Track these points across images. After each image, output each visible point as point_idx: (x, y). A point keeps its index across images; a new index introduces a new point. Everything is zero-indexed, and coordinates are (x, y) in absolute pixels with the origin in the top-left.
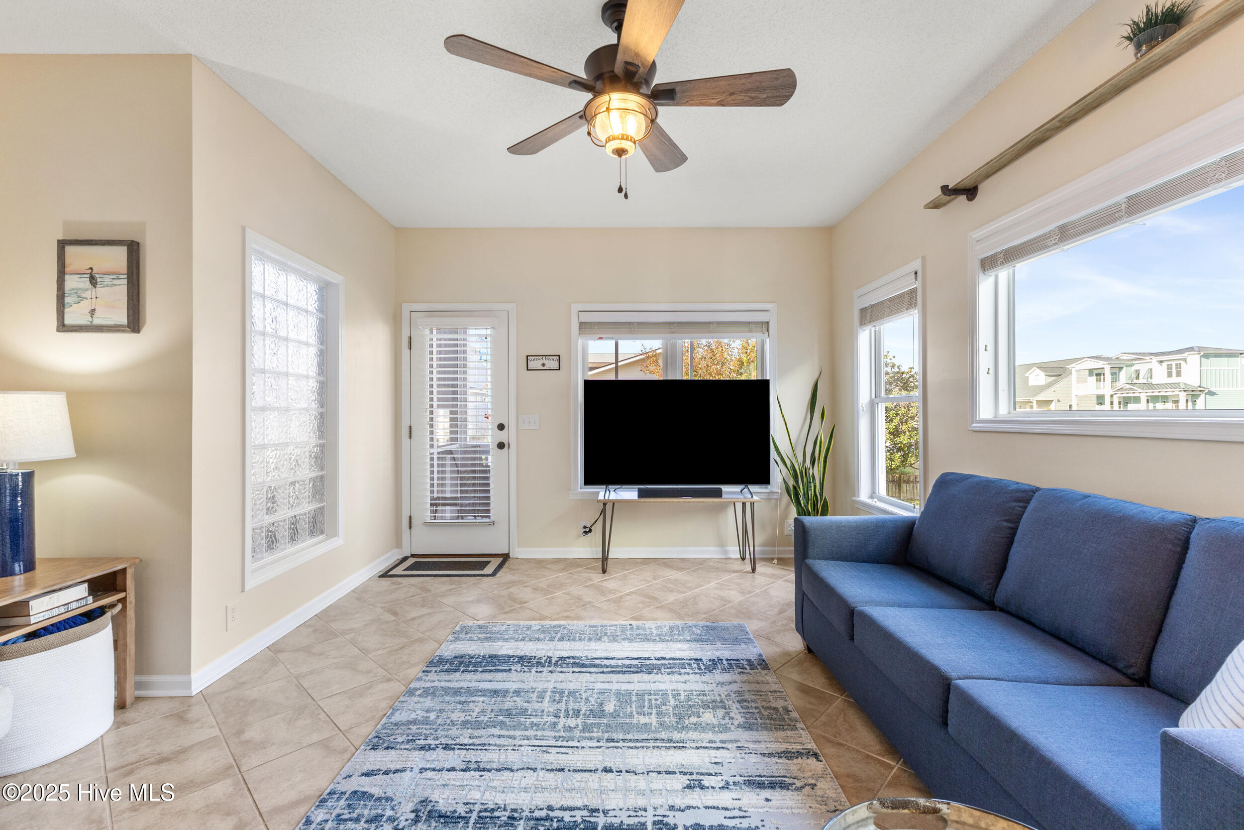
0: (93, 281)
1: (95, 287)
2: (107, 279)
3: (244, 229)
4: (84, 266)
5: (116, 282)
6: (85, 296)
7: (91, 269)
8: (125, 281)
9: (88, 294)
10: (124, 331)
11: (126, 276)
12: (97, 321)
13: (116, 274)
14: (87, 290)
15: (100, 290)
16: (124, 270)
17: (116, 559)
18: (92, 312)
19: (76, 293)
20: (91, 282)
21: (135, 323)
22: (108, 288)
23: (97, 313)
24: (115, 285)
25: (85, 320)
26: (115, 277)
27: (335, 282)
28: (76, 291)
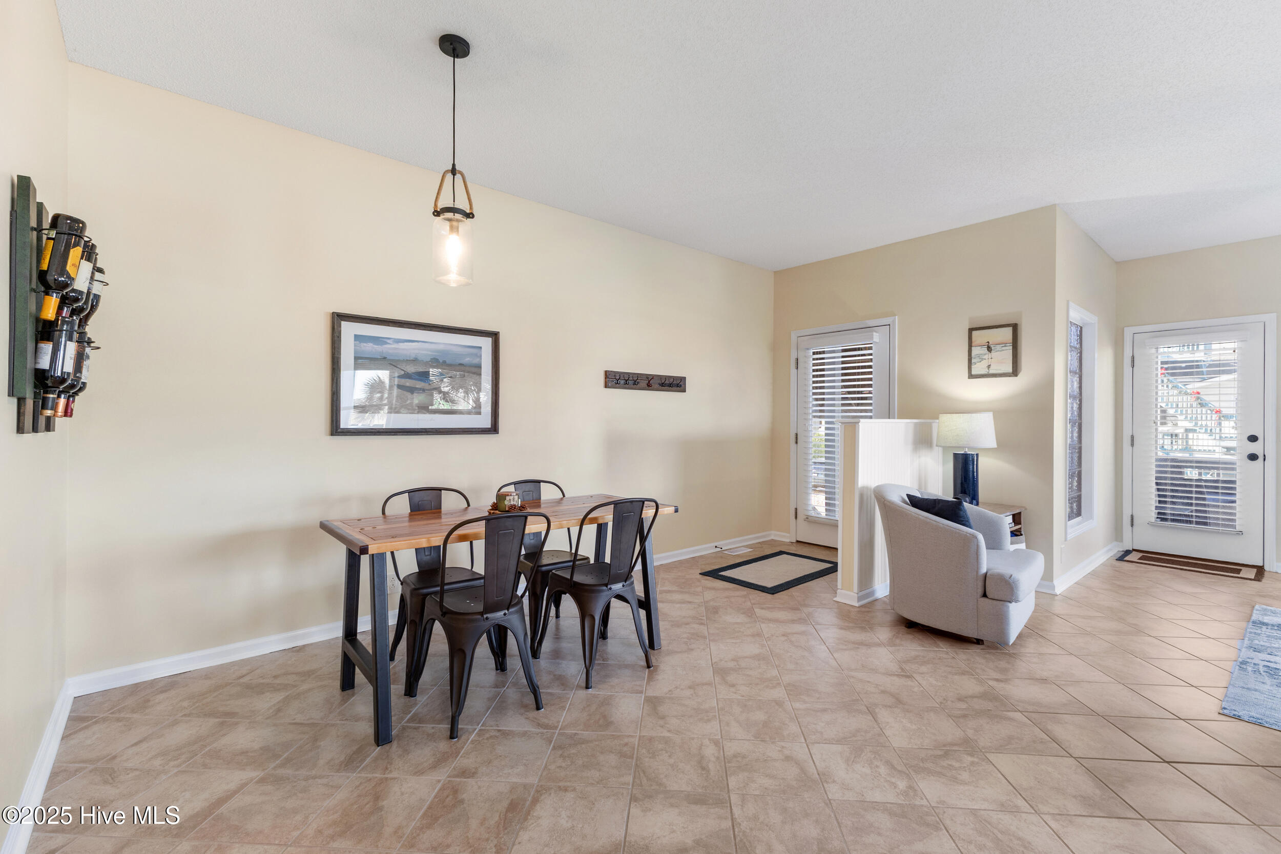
0: (989, 349)
1: (991, 352)
2: (998, 347)
3: (1068, 302)
4: (984, 341)
5: (1004, 348)
6: (984, 357)
7: (988, 342)
8: (1011, 347)
9: (986, 357)
10: (1010, 376)
11: (1011, 344)
12: (991, 371)
13: (1005, 344)
14: (985, 354)
15: (993, 354)
16: (1011, 341)
17: (1013, 506)
18: (989, 366)
19: (979, 357)
20: (988, 350)
21: (1015, 372)
22: (999, 352)
23: (992, 367)
24: (1003, 350)
25: (984, 371)
26: (1003, 345)
27: (1093, 322)
28: (979, 356)
